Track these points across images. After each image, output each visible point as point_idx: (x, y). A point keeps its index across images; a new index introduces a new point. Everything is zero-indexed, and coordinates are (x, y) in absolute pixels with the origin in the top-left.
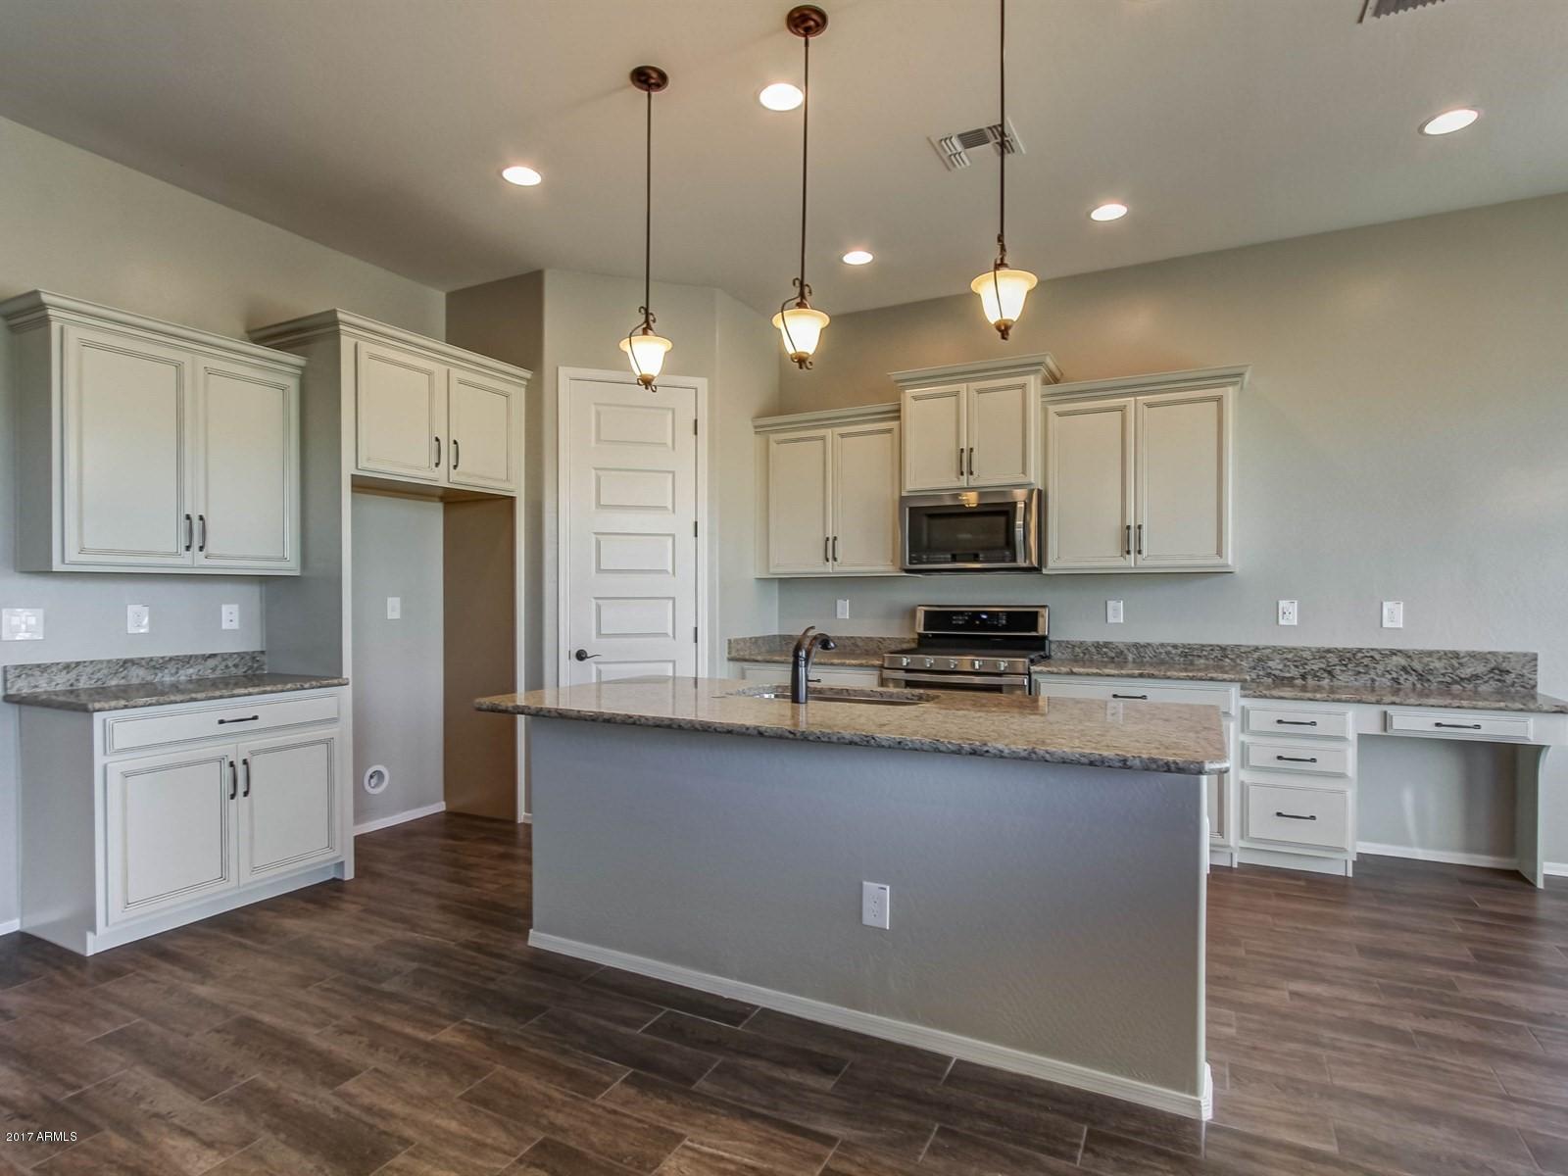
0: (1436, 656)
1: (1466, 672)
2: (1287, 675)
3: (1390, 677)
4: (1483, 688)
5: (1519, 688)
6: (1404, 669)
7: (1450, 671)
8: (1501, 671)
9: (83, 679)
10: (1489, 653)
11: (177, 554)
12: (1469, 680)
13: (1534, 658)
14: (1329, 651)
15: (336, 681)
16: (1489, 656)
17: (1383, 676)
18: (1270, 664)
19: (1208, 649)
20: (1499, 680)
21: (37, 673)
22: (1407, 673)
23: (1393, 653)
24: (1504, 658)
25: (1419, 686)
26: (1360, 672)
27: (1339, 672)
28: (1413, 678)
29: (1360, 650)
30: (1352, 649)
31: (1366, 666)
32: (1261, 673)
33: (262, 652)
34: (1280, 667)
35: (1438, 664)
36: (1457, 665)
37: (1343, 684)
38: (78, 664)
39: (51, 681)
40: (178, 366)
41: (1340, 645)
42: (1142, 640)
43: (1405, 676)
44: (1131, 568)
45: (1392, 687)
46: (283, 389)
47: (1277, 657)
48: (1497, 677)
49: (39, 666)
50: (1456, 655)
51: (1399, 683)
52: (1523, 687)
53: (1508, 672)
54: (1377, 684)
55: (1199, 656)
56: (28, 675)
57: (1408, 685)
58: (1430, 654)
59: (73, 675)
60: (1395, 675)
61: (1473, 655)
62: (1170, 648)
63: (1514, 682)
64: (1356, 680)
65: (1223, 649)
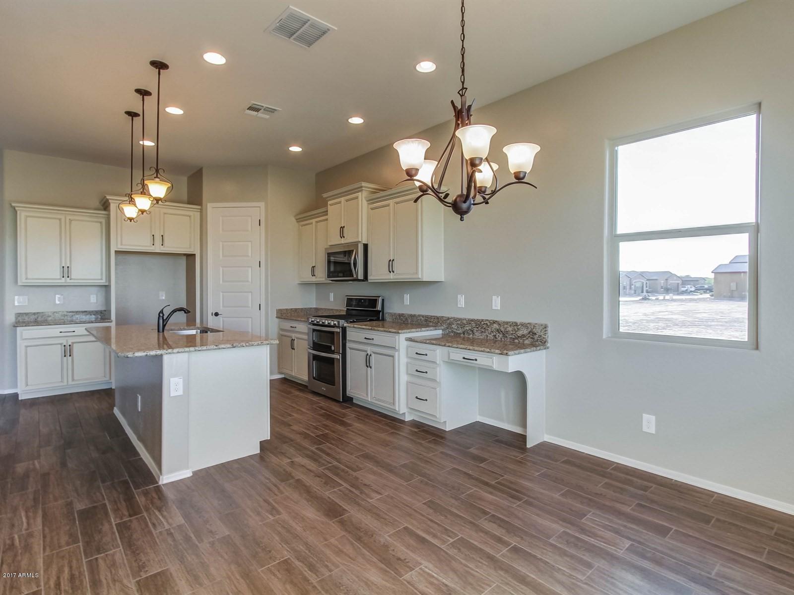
0: (509, 324)
1: (520, 333)
2: (459, 332)
3: (493, 334)
4: (527, 342)
5: (540, 343)
6: (498, 330)
7: (514, 332)
8: (533, 333)
9: (40, 318)
10: (528, 323)
11: (60, 279)
12: (521, 337)
13: (546, 327)
14: (472, 320)
15: (109, 321)
16: (528, 325)
17: (490, 334)
18: (453, 326)
19: (433, 318)
20: (532, 338)
21: (25, 315)
22: (499, 333)
23: (495, 322)
24: (534, 326)
25: (503, 339)
26: (483, 332)
27: (475, 332)
28: (501, 336)
29: (482, 320)
30: (480, 320)
31: (485, 328)
32: (450, 330)
33: (105, 311)
34: (456, 328)
35: (510, 329)
36: (516, 329)
37: (477, 337)
38: (38, 313)
39: (29, 318)
40: (60, 220)
41: (476, 317)
42: (413, 313)
43: (498, 334)
44: (391, 279)
45: (493, 339)
46: (101, 223)
47: (455, 323)
48: (531, 336)
49: (25, 313)
50: (516, 324)
51: (496, 338)
52: (541, 342)
53: (535, 334)
54: (489, 337)
55: (430, 321)
56: (22, 316)
57: (499, 339)
58: (507, 323)
59: (36, 316)
60: (495, 334)
61: (522, 325)
62: (421, 317)
63: (538, 340)
64: (481, 335)
65: (438, 318)
